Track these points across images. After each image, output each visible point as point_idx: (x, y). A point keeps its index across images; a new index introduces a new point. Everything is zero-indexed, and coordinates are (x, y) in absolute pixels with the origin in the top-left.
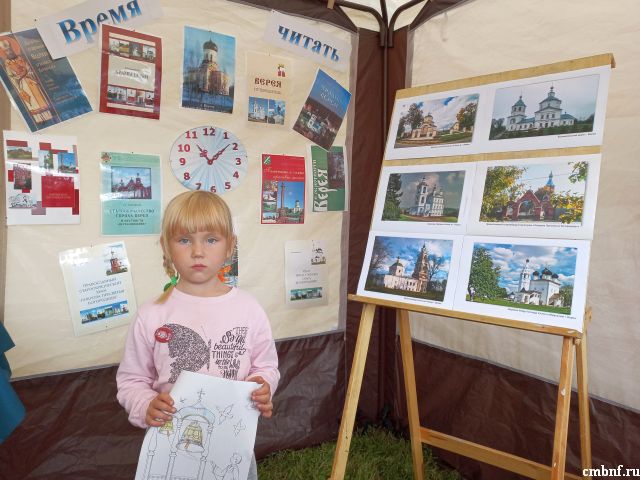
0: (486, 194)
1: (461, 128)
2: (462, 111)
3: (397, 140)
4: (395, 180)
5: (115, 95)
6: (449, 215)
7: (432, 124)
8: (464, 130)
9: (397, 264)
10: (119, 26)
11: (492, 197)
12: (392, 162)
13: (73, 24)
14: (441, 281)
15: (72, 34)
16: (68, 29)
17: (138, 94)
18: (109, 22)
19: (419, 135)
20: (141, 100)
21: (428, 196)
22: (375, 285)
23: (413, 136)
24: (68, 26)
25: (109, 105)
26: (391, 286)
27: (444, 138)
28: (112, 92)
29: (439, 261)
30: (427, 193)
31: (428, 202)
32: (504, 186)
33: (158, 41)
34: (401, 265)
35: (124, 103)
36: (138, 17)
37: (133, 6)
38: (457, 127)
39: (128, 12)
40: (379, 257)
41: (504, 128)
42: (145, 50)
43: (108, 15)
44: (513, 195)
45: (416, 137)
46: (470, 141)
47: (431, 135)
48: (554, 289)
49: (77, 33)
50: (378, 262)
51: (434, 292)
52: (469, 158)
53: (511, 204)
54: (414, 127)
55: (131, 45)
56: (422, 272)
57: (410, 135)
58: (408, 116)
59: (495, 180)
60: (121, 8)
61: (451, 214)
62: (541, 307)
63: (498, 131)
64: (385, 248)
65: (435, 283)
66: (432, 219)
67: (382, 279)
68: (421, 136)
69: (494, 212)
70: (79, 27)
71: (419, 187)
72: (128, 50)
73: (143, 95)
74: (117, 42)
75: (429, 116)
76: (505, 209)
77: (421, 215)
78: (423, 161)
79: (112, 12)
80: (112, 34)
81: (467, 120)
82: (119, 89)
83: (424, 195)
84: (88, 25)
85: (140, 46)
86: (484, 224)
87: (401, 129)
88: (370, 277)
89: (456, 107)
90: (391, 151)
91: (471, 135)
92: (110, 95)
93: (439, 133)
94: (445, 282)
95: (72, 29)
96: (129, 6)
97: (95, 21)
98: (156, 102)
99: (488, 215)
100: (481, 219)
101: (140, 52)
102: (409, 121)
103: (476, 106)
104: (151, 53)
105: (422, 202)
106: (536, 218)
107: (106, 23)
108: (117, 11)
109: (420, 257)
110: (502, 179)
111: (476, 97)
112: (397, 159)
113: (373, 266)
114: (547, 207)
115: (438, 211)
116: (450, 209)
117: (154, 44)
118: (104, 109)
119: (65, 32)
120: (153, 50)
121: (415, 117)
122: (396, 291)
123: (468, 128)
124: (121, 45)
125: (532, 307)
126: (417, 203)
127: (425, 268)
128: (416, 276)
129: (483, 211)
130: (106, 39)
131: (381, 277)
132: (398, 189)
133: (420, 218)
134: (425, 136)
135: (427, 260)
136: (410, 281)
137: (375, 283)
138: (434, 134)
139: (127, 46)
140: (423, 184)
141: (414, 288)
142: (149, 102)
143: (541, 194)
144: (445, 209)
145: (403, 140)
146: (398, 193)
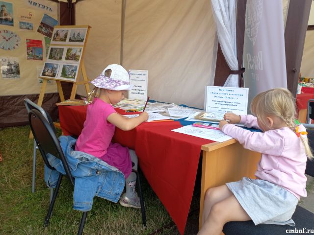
0: (67, 54)
3: (53, 39)
4: (52, 49)
7: (60, 36)
8: (65, 38)
21: (57, 54)
26: (47, 74)
27: (61, 40)
29: (56, 69)
32: (69, 52)
34: (49, 70)
41: (72, 39)
44: (70, 54)
47: (59, 39)
48: (73, 74)
50: (45, 69)
51: (54, 75)
52: (65, 45)
53: (70, 56)
56: (53, 71)
57: (56, 38)
58: (56, 33)
59: (69, 50)
62: (71, 78)
63: (70, 40)
64: (47, 66)
65: (54, 73)
66: (57, 59)
75: (60, 34)
81: (66, 36)
86: (65, 60)
87: (54, 36)
89: (64, 33)
90: (52, 42)
91: (66, 40)
93: (61, 38)
102: (56, 35)
103: (68, 33)
106: (73, 60)
109: (53, 68)
111: (68, 31)
112: (53, 44)
114: (74, 57)
116: (61, 57)
122: (48, 76)
125: (70, 78)
126: (55, 55)
133: (55, 59)
136: (50, 73)
140: (57, 51)
141: (51, 75)
143: (75, 54)
144: (59, 57)
146: (52, 52)
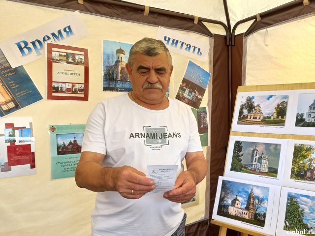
0: (295, 161)
1: (278, 117)
2: (278, 105)
3: (239, 119)
4: (238, 145)
5: (58, 88)
6: (272, 172)
7: (260, 111)
8: (280, 117)
9: (236, 199)
10: (58, 43)
11: (298, 163)
12: (236, 133)
13: (26, 44)
14: (262, 213)
15: (26, 50)
16: (23, 47)
17: (73, 86)
18: (52, 41)
19: (252, 118)
20: (75, 89)
21: (259, 158)
22: (223, 212)
23: (249, 117)
24: (23, 45)
25: (54, 94)
26: (233, 214)
27: (267, 121)
28: (56, 86)
29: (261, 201)
30: (258, 156)
31: (259, 162)
32: (305, 157)
33: (85, 51)
34: (238, 200)
35: (64, 92)
36: (71, 37)
37: (67, 30)
38: (275, 115)
39: (64, 34)
40: (225, 194)
41: (304, 120)
42: (77, 57)
43: (51, 36)
44: (311, 164)
45: (250, 118)
46: (284, 126)
47: (260, 118)
49: (29, 49)
50: (224, 197)
51: (259, 220)
52: (283, 136)
53: (309, 169)
54: (249, 112)
55: (67, 55)
56: (251, 206)
57: (247, 117)
58: (245, 104)
59: (299, 152)
60: (59, 32)
61: (273, 172)
63: (302, 123)
64: (228, 189)
65: (259, 214)
66: (261, 173)
67: (227, 209)
68: (254, 118)
69: (299, 174)
70: (30, 45)
71: (253, 152)
72: (65, 58)
73: (77, 87)
74: (58, 53)
75: (258, 106)
76: (306, 172)
77: (255, 170)
78: (255, 135)
79: (53, 34)
80: (53, 49)
81: (281, 111)
82: (60, 84)
83: (256, 157)
84: (37, 43)
85: (74, 55)
86: (293, 180)
87: (241, 113)
88: (220, 207)
90: (235, 126)
91: (284, 122)
92: (54, 88)
93: (264, 117)
94: (265, 214)
95: (26, 47)
96: (65, 30)
97: (42, 41)
98: (86, 90)
99: (296, 175)
100: (292, 177)
101: (74, 59)
102: (246, 108)
103: (287, 103)
104: (81, 59)
105: (255, 162)
107: (49, 42)
108: (57, 33)
109: (250, 196)
110: (304, 152)
112: (239, 132)
113: (221, 200)
115: (265, 169)
116: (272, 168)
117: (83, 53)
118: (50, 97)
119: (21, 49)
120: (83, 57)
121: (250, 106)
122: (236, 217)
123: (282, 117)
124: (60, 55)
126: (252, 162)
127: (253, 204)
128: (247, 208)
129: (293, 172)
130: (50, 52)
131: (226, 207)
132: (240, 151)
133: (254, 171)
134: (256, 118)
135: (254, 199)
136: (244, 211)
137: (223, 211)
138: (262, 118)
139: (65, 56)
140: (255, 149)
141: (247, 217)
142: (81, 90)
144: (269, 168)
145: (242, 119)
146: (240, 154)
